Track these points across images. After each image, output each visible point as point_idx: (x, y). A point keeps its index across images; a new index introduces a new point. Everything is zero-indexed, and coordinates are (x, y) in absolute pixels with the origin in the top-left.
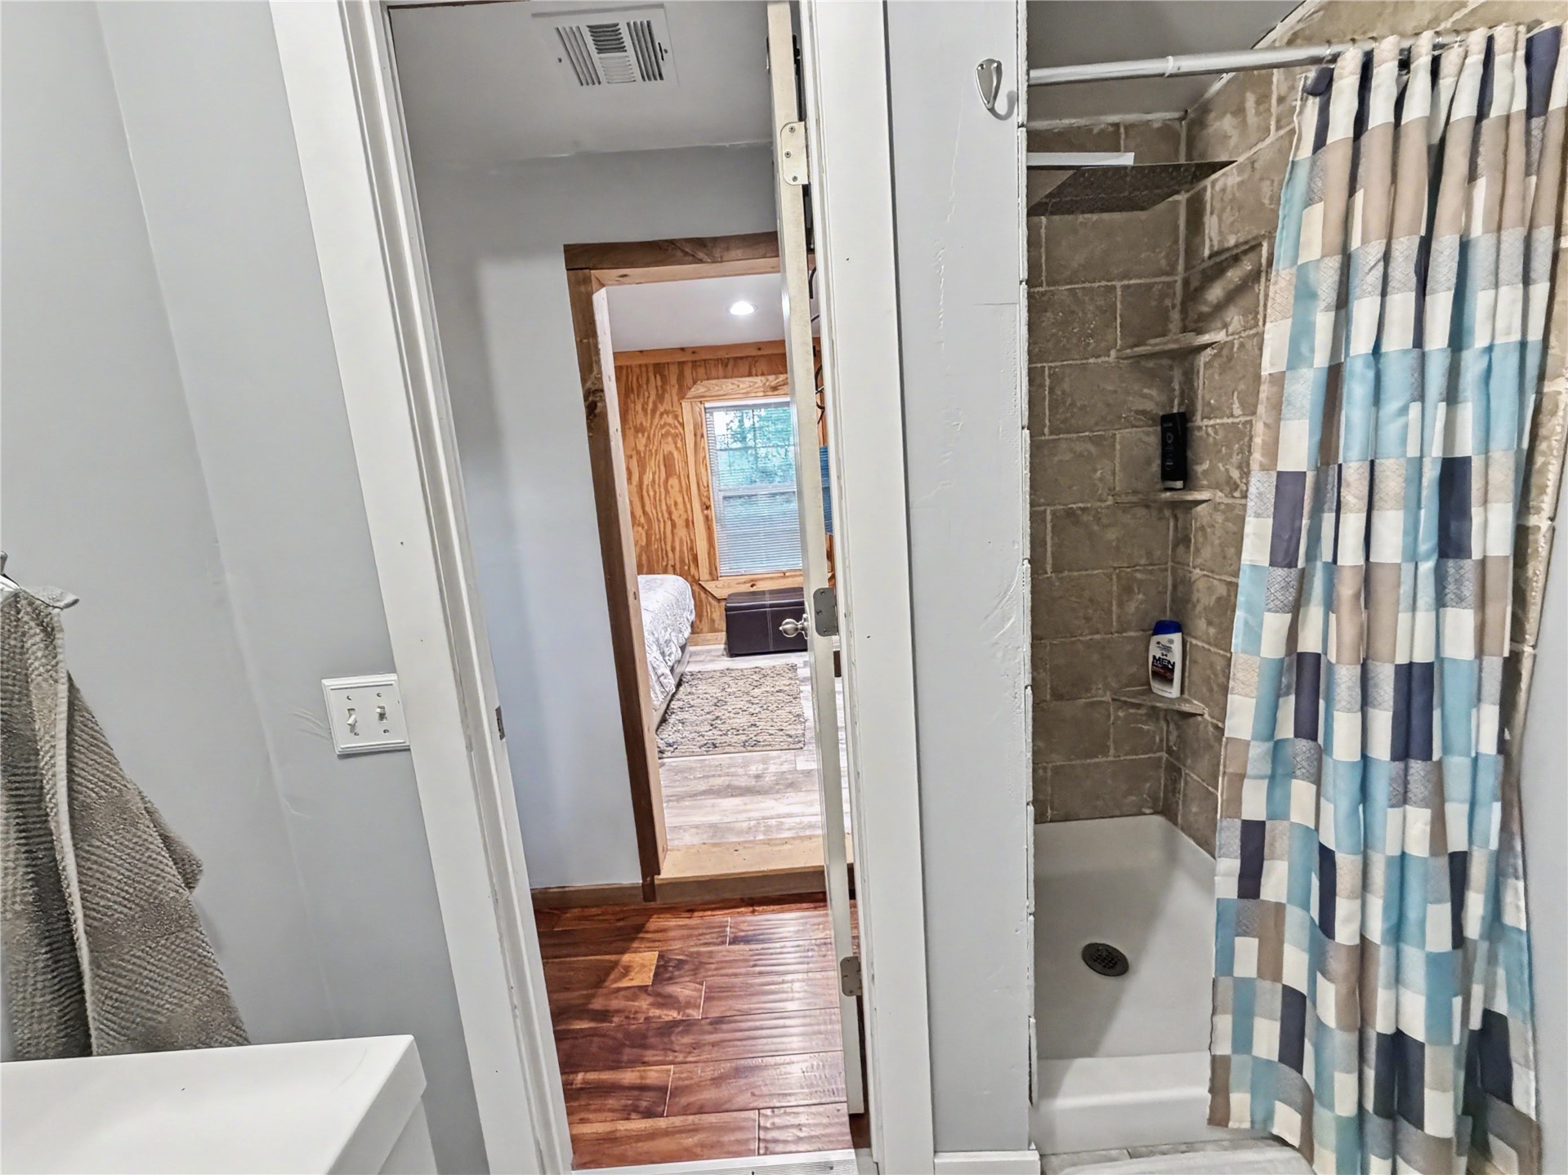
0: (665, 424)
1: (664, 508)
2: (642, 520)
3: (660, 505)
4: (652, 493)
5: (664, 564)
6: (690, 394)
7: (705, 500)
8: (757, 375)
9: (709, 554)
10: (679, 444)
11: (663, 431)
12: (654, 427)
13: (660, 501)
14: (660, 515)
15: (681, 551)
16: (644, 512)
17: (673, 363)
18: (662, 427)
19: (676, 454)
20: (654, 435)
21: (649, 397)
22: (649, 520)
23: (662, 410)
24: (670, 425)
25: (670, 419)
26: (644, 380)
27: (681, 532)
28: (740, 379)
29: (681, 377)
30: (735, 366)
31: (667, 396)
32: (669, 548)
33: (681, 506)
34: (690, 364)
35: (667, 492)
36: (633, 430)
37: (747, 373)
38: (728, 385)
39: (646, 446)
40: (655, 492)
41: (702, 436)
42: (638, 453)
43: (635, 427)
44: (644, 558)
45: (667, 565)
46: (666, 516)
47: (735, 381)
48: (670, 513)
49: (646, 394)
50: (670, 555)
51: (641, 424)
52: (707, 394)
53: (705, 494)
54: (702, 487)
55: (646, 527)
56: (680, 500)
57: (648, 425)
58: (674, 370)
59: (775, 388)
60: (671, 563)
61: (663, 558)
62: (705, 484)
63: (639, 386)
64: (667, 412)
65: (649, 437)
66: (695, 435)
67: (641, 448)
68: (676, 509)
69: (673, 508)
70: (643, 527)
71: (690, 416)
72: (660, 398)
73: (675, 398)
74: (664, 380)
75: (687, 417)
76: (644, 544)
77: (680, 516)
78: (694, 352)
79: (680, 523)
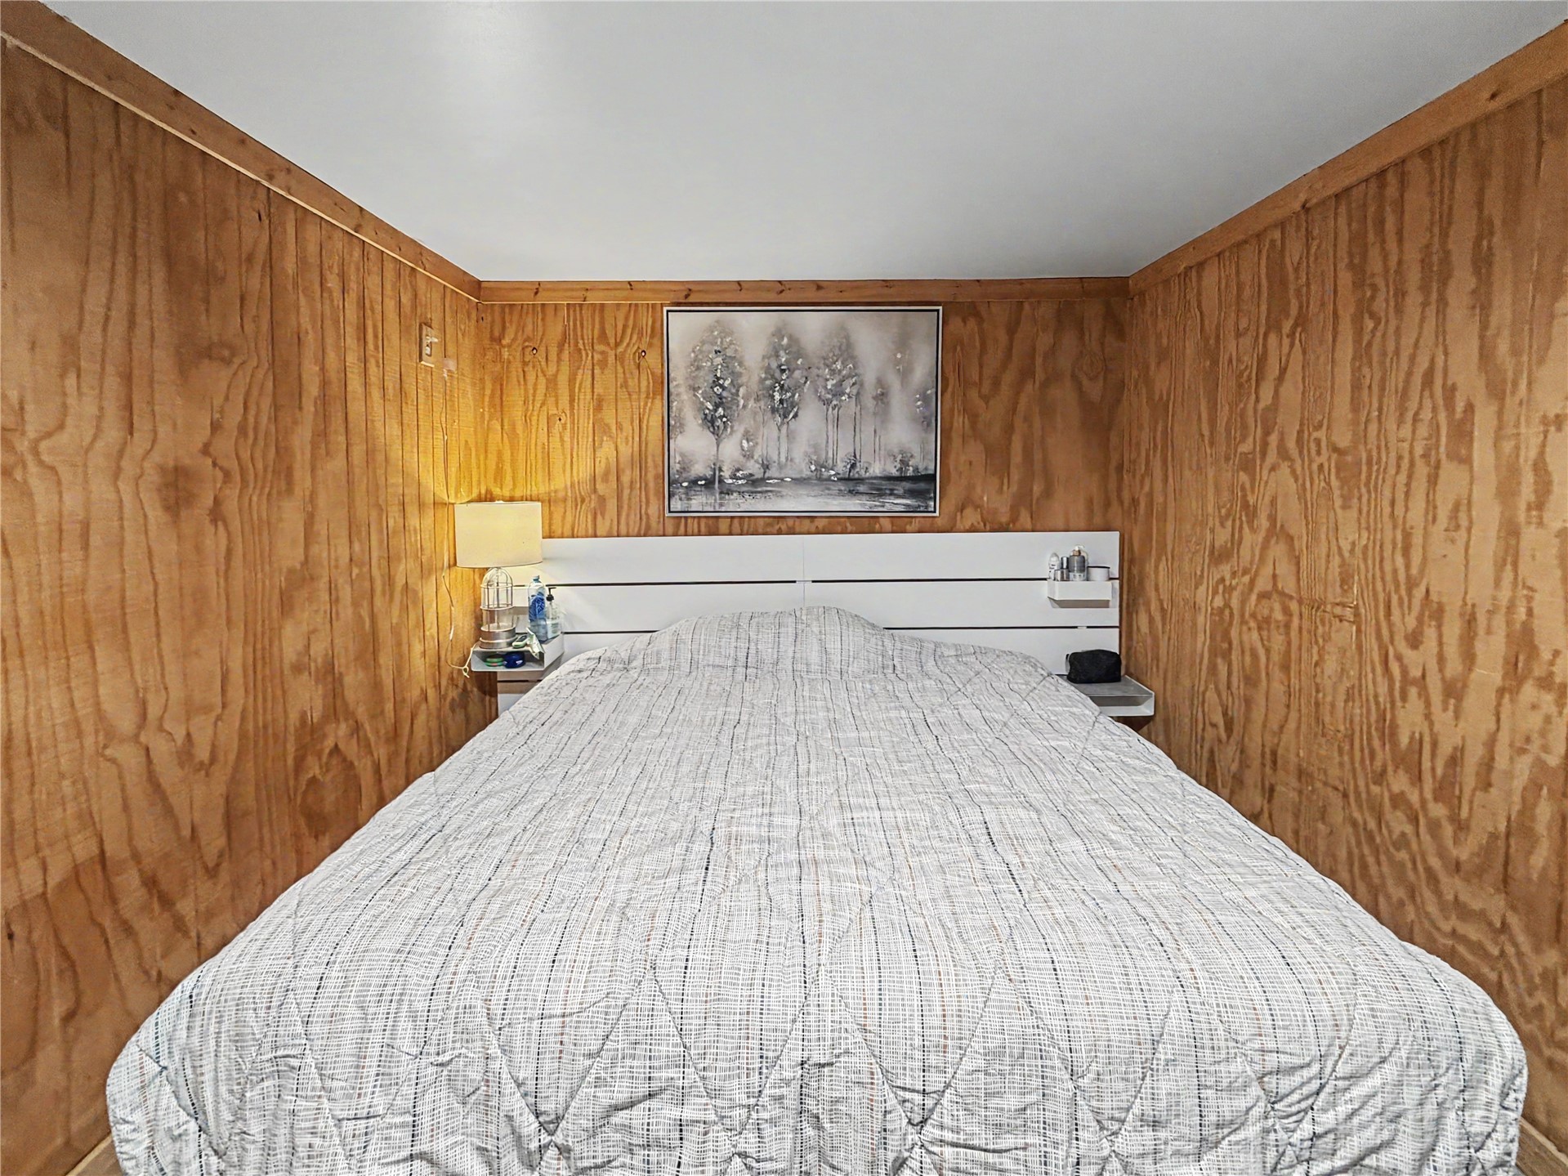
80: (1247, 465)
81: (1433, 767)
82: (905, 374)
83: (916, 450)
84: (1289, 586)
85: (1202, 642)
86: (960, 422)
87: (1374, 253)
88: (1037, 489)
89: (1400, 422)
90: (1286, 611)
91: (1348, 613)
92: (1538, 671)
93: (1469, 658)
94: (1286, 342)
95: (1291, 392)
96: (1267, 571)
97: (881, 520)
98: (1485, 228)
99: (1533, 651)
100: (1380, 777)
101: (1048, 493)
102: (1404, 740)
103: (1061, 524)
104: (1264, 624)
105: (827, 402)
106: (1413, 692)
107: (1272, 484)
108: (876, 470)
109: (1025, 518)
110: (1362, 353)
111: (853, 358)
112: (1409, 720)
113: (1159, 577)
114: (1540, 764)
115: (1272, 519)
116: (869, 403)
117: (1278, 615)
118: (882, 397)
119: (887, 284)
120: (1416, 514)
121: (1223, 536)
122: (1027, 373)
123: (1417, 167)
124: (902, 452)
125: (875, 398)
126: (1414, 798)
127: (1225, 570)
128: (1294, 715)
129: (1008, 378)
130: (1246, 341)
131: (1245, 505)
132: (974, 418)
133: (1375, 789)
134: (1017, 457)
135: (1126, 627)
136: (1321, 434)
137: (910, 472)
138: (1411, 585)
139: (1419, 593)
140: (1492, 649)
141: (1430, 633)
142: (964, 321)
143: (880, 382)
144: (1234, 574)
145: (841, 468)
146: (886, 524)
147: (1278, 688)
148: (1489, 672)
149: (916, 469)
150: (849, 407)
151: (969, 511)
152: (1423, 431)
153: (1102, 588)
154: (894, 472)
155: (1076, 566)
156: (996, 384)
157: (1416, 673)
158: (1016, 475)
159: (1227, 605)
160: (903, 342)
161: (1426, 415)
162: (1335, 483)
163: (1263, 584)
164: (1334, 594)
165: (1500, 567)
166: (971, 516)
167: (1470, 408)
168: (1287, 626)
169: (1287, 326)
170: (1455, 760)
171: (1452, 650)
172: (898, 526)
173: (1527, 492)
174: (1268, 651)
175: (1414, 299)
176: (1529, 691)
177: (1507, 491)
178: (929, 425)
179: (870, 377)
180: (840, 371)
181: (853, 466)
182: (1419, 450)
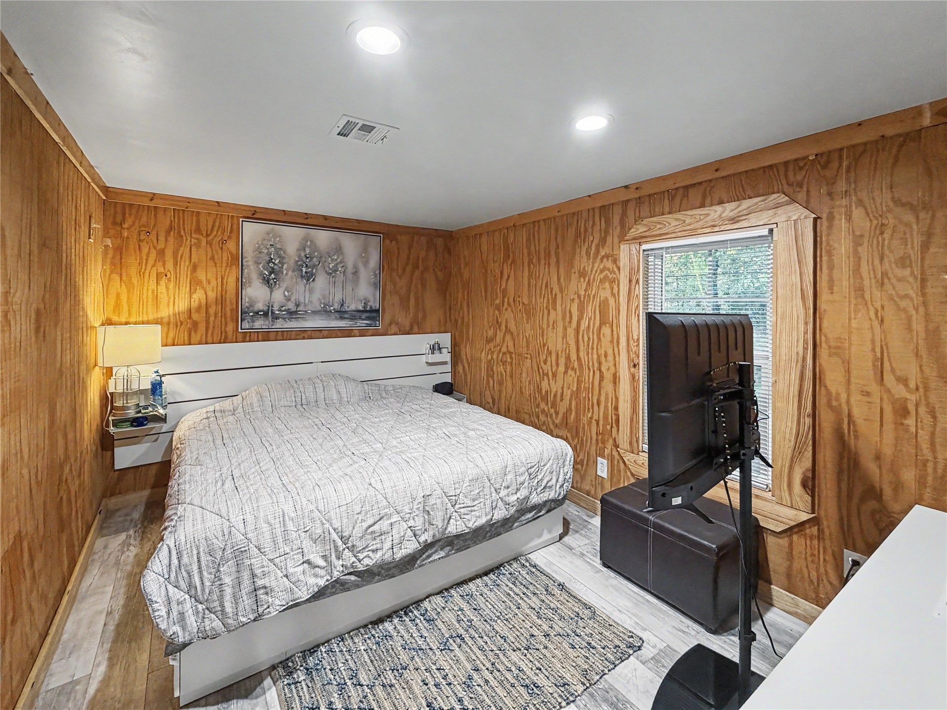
0: (604, 267)
1: (595, 357)
2: (576, 365)
3: (592, 354)
4: (586, 339)
5: (590, 415)
6: (633, 233)
7: (633, 355)
8: (712, 205)
9: (632, 420)
10: (615, 291)
11: (602, 276)
12: (594, 273)
13: (593, 349)
14: (591, 364)
15: (606, 407)
16: (579, 358)
17: (618, 203)
18: (602, 271)
19: (612, 302)
20: (594, 279)
21: (592, 241)
22: (581, 365)
23: (603, 253)
24: (609, 270)
25: (609, 264)
26: (591, 223)
27: (608, 386)
28: (689, 213)
29: (624, 214)
30: (685, 195)
31: (609, 240)
32: (595, 402)
33: (610, 358)
34: (634, 202)
35: (599, 339)
36: (576, 274)
37: (698, 204)
38: (671, 221)
39: (586, 291)
40: (589, 339)
41: (637, 282)
42: (579, 297)
43: (579, 271)
44: (573, 403)
45: (591, 418)
46: (596, 365)
47: (678, 216)
48: (600, 363)
49: (591, 239)
50: (596, 407)
51: (584, 269)
52: (646, 234)
53: (634, 349)
54: (631, 342)
55: (578, 373)
56: (610, 352)
57: (590, 269)
58: (618, 210)
59: (734, 220)
60: (595, 417)
61: (589, 409)
62: (635, 337)
63: (586, 231)
64: (607, 256)
65: (589, 281)
66: (630, 281)
67: (582, 293)
68: (606, 361)
69: (603, 359)
70: (575, 373)
71: (627, 260)
72: (603, 241)
73: (616, 240)
74: (608, 222)
75: (624, 261)
76: (575, 389)
77: (608, 369)
78: (637, 189)
79: (608, 376)
80: (498, 308)
81: (551, 398)
82: (366, 263)
83: (371, 299)
84: (511, 349)
85: (484, 374)
86: (389, 287)
87: (532, 246)
88: (420, 315)
89: (540, 297)
90: (511, 358)
91: (529, 356)
92: (571, 366)
93: (557, 365)
94: (509, 267)
95: (511, 284)
96: (505, 344)
97: (355, 331)
98: (558, 246)
99: (570, 361)
100: (538, 406)
101: (424, 317)
102: (544, 392)
103: (429, 330)
104: (504, 363)
105: (330, 274)
106: (545, 377)
107: (506, 315)
108: (353, 307)
109: (416, 329)
110: (530, 276)
111: (342, 254)
112: (545, 385)
113: (466, 351)
114: (572, 390)
115: (506, 327)
116: (350, 276)
117: (509, 360)
118: (356, 273)
120: (545, 326)
121: (491, 333)
122: (416, 266)
123: (542, 223)
124: (365, 299)
125: (353, 274)
126: (546, 409)
127: (492, 345)
128: (514, 393)
129: (408, 269)
130: (497, 265)
131: (497, 322)
132: (395, 284)
133: (537, 410)
134: (412, 302)
135: (454, 372)
136: (520, 299)
137: (368, 309)
138: (544, 345)
139: (546, 348)
140: (562, 361)
141: (549, 359)
142: (391, 242)
143: (355, 267)
144: (494, 347)
145: (336, 306)
146: (357, 333)
147: (509, 384)
148: (562, 369)
149: (371, 307)
150: (340, 277)
151: (393, 326)
152: (546, 300)
153: (446, 356)
154: (361, 308)
155: (436, 348)
156: (404, 270)
157: (546, 372)
158: (412, 310)
159: (492, 358)
160: (365, 249)
161: (546, 296)
162: (524, 315)
163: (504, 349)
164: (525, 351)
165: (563, 339)
166: (394, 328)
167: (556, 295)
168: (512, 363)
170: (555, 396)
171: (554, 363)
172: (362, 334)
173: (568, 319)
174: (506, 372)
175: (542, 262)
176: (570, 372)
177: (564, 318)
178: (376, 287)
179: (350, 264)
180: (336, 260)
181: (342, 305)
182: (545, 305)
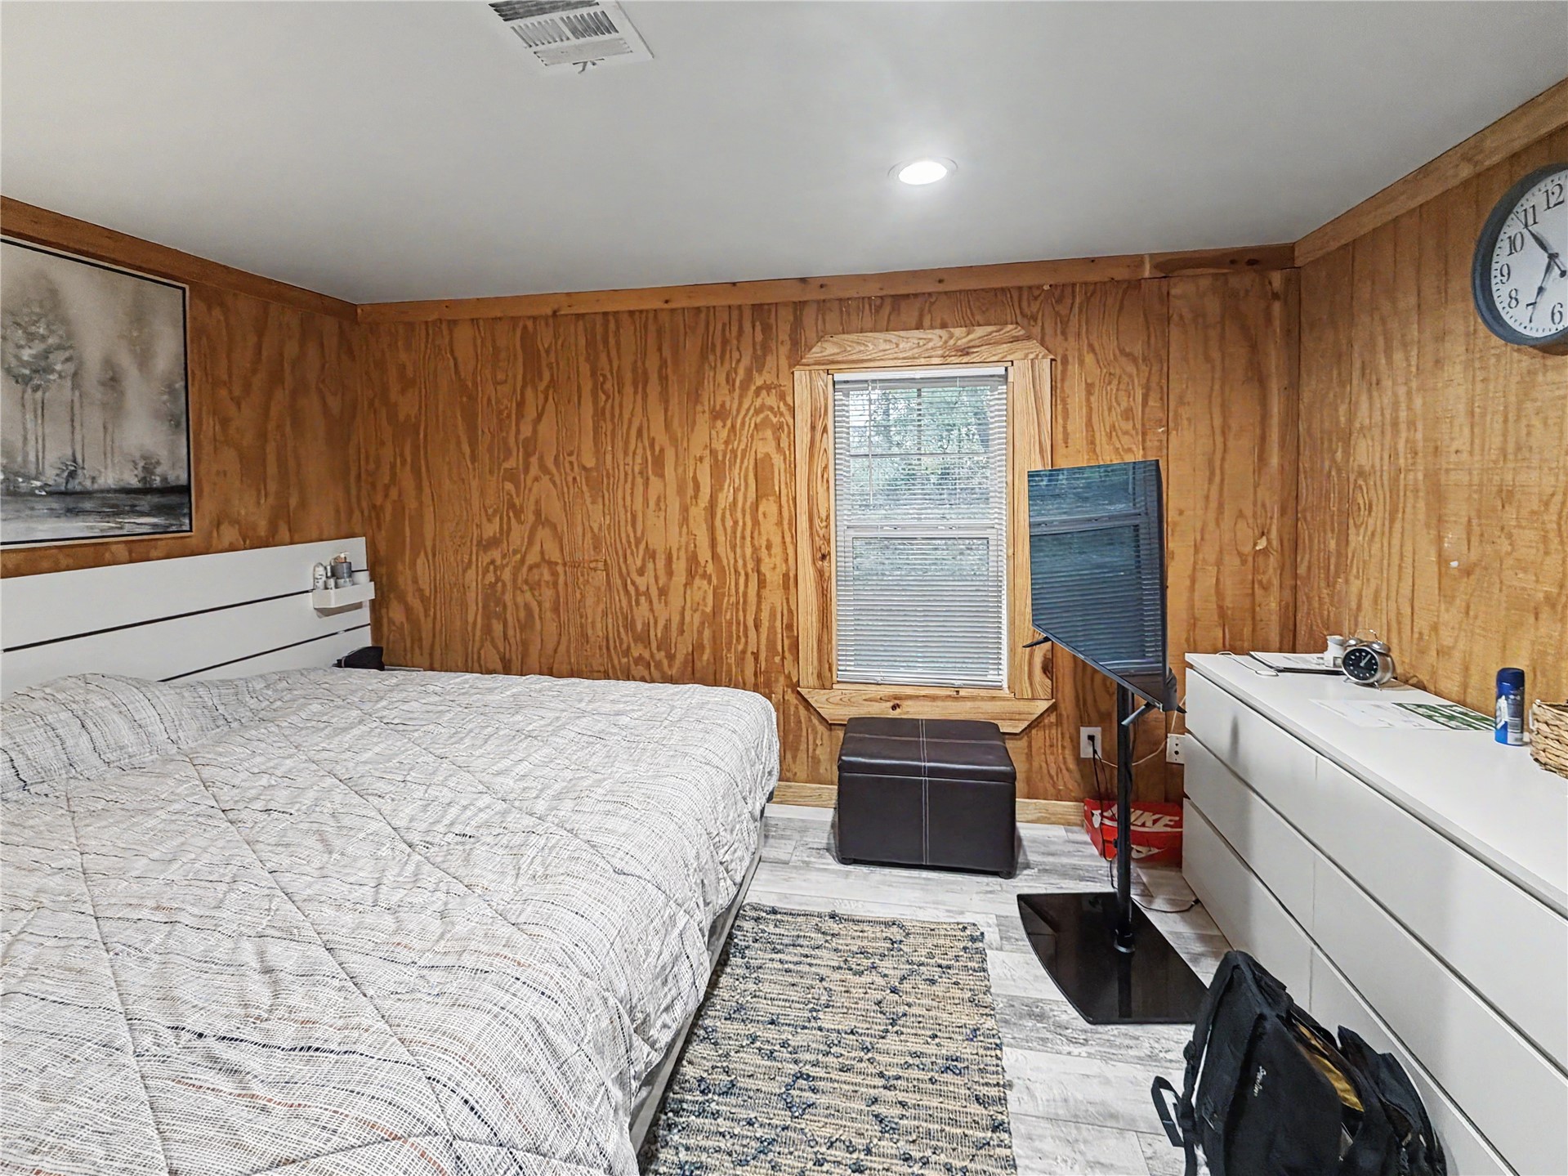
0: (763, 406)
1: (749, 551)
2: (710, 568)
3: (743, 546)
4: (729, 523)
5: (740, 648)
6: (816, 353)
7: (819, 542)
8: (932, 327)
9: (820, 641)
10: (784, 444)
11: (759, 419)
12: (743, 412)
13: (743, 538)
14: (740, 562)
15: (772, 628)
16: (715, 556)
17: (785, 304)
18: (757, 412)
19: (777, 460)
20: (743, 423)
21: (739, 361)
22: (721, 571)
23: (759, 382)
24: (771, 409)
25: (771, 400)
26: (735, 329)
27: (774, 597)
28: (902, 333)
29: (797, 325)
30: (895, 309)
31: (770, 361)
32: (750, 623)
33: (777, 549)
34: (815, 306)
35: (756, 523)
36: (707, 415)
37: (914, 325)
38: (878, 344)
39: (727, 443)
40: (736, 523)
41: (825, 430)
42: (713, 453)
43: (713, 410)
44: (707, 633)
45: (744, 652)
46: (750, 565)
47: (892, 336)
48: (758, 561)
49: (736, 355)
50: (752, 633)
51: (723, 405)
52: (839, 358)
53: (821, 532)
54: (816, 521)
55: (715, 581)
56: (776, 540)
57: (735, 406)
58: (786, 315)
59: (965, 351)
60: (752, 648)
61: (738, 637)
62: (824, 515)
63: (725, 342)
64: (768, 388)
65: (733, 427)
66: (813, 428)
67: (719, 446)
68: (770, 555)
69: (764, 553)
70: (710, 583)
71: (806, 394)
72: (759, 363)
73: (784, 362)
74: (766, 329)
75: (802, 396)
76: (709, 609)
77: (774, 568)
78: (822, 286)
79: (774, 578)
80: (511, 476)
81: (657, 633)
82: (144, 359)
83: (163, 454)
84: (555, 556)
85: (474, 613)
86: (210, 425)
87: (603, 358)
88: (293, 501)
89: (626, 453)
90: (555, 574)
91: (601, 565)
92: (700, 571)
93: (670, 573)
94: (541, 397)
95: (546, 429)
96: (537, 548)
97: (114, 548)
98: (663, 364)
99: (698, 563)
100: (627, 653)
101: (303, 504)
102: (639, 627)
103: (315, 535)
104: (534, 587)
105: (23, 381)
106: (643, 599)
107: (535, 490)
108: (109, 479)
109: (284, 532)
110: (599, 414)
111: (65, 321)
112: (642, 613)
113: (417, 574)
114: (703, 612)
115: (538, 513)
116: (93, 388)
117: (547, 576)
118: (113, 381)
119: (111, 234)
120: (638, 505)
121: (491, 529)
122: (276, 378)
123: (625, 318)
124: (144, 457)
125: (103, 384)
126: (647, 655)
127: (496, 554)
128: (564, 639)
129: (258, 381)
130: (505, 389)
131: (512, 506)
132: (225, 422)
133: (625, 660)
134: (272, 469)
136: (573, 458)
137: (157, 482)
138: (638, 542)
139: (642, 546)
140: (680, 566)
141: (650, 565)
142: (210, 308)
143: (109, 364)
144: (504, 556)
145: (52, 476)
146: (121, 551)
147: (552, 627)
148: (680, 577)
149: (164, 479)
150: (60, 392)
151: (224, 527)
152: (639, 460)
153: (363, 589)
154: (134, 482)
155: (338, 572)
156: (247, 387)
157: (643, 588)
158: (272, 486)
159: (498, 579)
160: (139, 317)
161: (640, 451)
162: (585, 488)
163: (533, 557)
164: (590, 554)
165: (681, 528)
166: (229, 534)
167: (662, 450)
168: (555, 584)
169: (542, 386)
170: (667, 628)
171: (661, 572)
172: (138, 551)
173: (690, 492)
174: (540, 604)
175: (629, 389)
176: (698, 581)
177: (681, 490)
178: (178, 425)
179: (93, 352)
180: (43, 338)
181: (72, 475)
182: (637, 469)
